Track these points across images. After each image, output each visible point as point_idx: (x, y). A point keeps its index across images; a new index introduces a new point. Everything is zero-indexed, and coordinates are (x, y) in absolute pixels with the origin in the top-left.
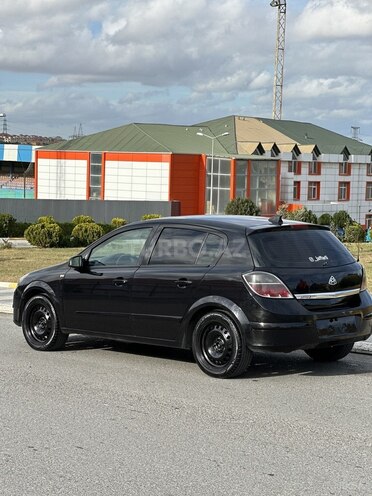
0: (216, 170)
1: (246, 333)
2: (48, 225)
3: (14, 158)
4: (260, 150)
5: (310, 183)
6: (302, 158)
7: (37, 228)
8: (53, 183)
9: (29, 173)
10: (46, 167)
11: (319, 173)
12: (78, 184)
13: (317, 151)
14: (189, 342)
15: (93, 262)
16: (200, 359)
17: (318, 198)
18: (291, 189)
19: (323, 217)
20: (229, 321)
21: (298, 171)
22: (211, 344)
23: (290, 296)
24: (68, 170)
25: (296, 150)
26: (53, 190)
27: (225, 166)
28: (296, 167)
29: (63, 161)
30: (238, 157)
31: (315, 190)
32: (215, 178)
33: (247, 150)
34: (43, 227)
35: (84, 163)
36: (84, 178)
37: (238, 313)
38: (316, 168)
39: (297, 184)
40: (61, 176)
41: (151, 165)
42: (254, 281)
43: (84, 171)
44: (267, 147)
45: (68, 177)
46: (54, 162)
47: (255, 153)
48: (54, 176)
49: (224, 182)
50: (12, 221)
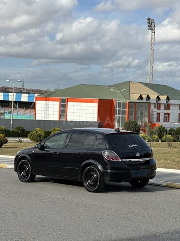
0: (119, 107)
1: (103, 174)
2: (39, 132)
3: (26, 100)
4: (141, 98)
5: (165, 114)
6: (161, 102)
7: (34, 133)
8: (43, 112)
9: (32, 107)
10: (40, 105)
11: (169, 109)
12: (55, 113)
13: (168, 99)
14: (81, 178)
15: (46, 146)
16: (85, 184)
17: (169, 121)
18: (155, 116)
19: (170, 130)
20: (96, 169)
21: (159, 108)
22: (90, 179)
23: (120, 160)
24: (50, 106)
25: (158, 98)
26: (43, 115)
27: (124, 105)
28: (158, 106)
29: (48, 102)
30: (130, 101)
31: (167, 117)
32: (119, 111)
33: (135, 98)
34: (37, 133)
35: (58, 103)
36: (58, 110)
37: (100, 167)
38: (168, 107)
39: (159, 114)
40: (47, 109)
41: (89, 104)
42: (106, 154)
43: (58, 106)
44: (144, 96)
45: (50, 109)
46: (44, 102)
47: (138, 99)
48: (43, 109)
49: (124, 112)
50: (23, 130)
